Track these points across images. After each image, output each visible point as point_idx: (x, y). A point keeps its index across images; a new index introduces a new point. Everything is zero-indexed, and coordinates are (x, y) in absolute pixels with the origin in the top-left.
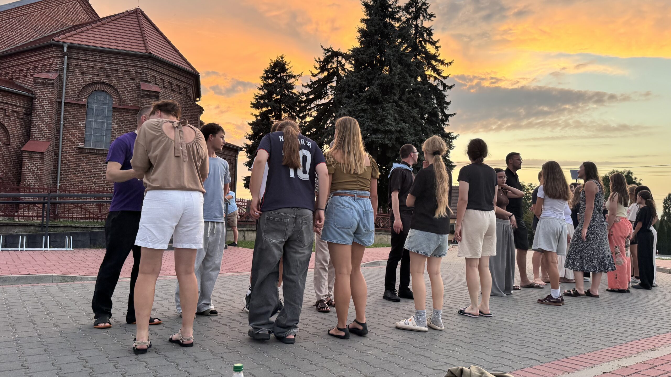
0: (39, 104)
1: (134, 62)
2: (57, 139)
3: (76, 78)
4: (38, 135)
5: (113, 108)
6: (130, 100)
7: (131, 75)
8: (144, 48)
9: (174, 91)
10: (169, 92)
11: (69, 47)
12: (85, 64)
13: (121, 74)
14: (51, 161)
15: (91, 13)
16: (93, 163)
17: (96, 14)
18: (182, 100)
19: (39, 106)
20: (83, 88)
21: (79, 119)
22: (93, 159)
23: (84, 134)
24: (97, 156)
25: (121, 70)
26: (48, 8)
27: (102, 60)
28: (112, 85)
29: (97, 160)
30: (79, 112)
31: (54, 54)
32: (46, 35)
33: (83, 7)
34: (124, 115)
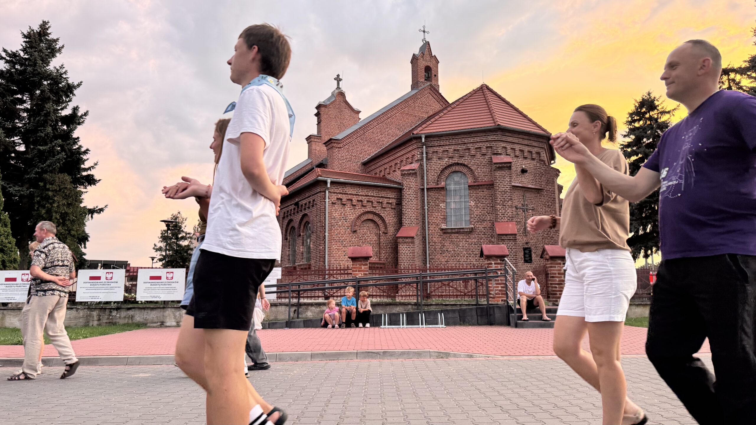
0: (407, 193)
1: (484, 138)
2: (424, 223)
3: (434, 164)
4: (408, 222)
5: (469, 186)
6: (483, 176)
7: (482, 151)
8: (493, 122)
10: (521, 161)
11: (426, 137)
12: (441, 149)
13: (473, 152)
14: (421, 244)
15: (442, 101)
16: (456, 242)
17: (446, 101)
18: (535, 166)
19: (407, 195)
20: (441, 172)
21: (440, 202)
22: (455, 239)
23: (445, 215)
24: (459, 235)
26: (407, 107)
27: (455, 142)
28: (466, 164)
29: (459, 238)
30: (440, 195)
31: (415, 146)
32: (407, 131)
33: (434, 98)
34: (479, 192)
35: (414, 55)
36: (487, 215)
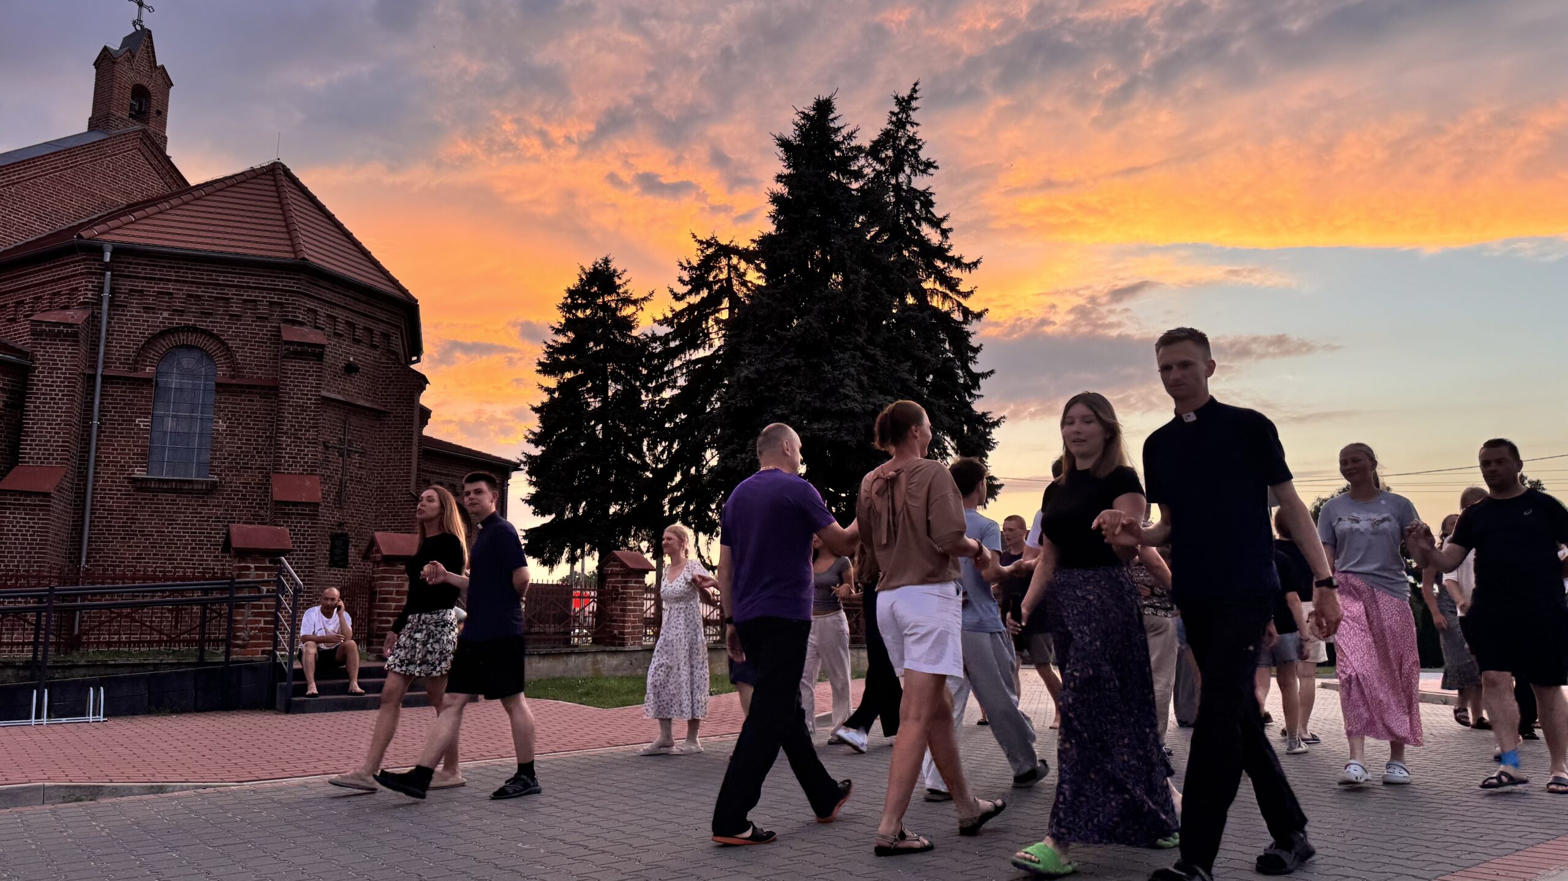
0: (42, 381)
1: (267, 280)
2: (84, 460)
3: (131, 320)
4: (38, 454)
5: (218, 385)
6: (256, 365)
7: (259, 309)
8: (289, 249)
9: (357, 341)
10: (347, 345)
11: (117, 251)
12: (154, 287)
13: (235, 309)
14: (67, 512)
15: (171, 176)
16: (167, 512)
17: (182, 178)
18: (377, 362)
19: (43, 385)
20: (147, 342)
21: (136, 413)
22: (167, 504)
23: (147, 446)
24: (177, 497)
25: (237, 299)
26: (71, 167)
27: (192, 278)
28: (215, 332)
29: (178, 504)
30: (137, 397)
31: (81, 268)
32: (66, 227)
33: (151, 164)
34: (241, 400)
35: (105, 49)
36: (254, 456)
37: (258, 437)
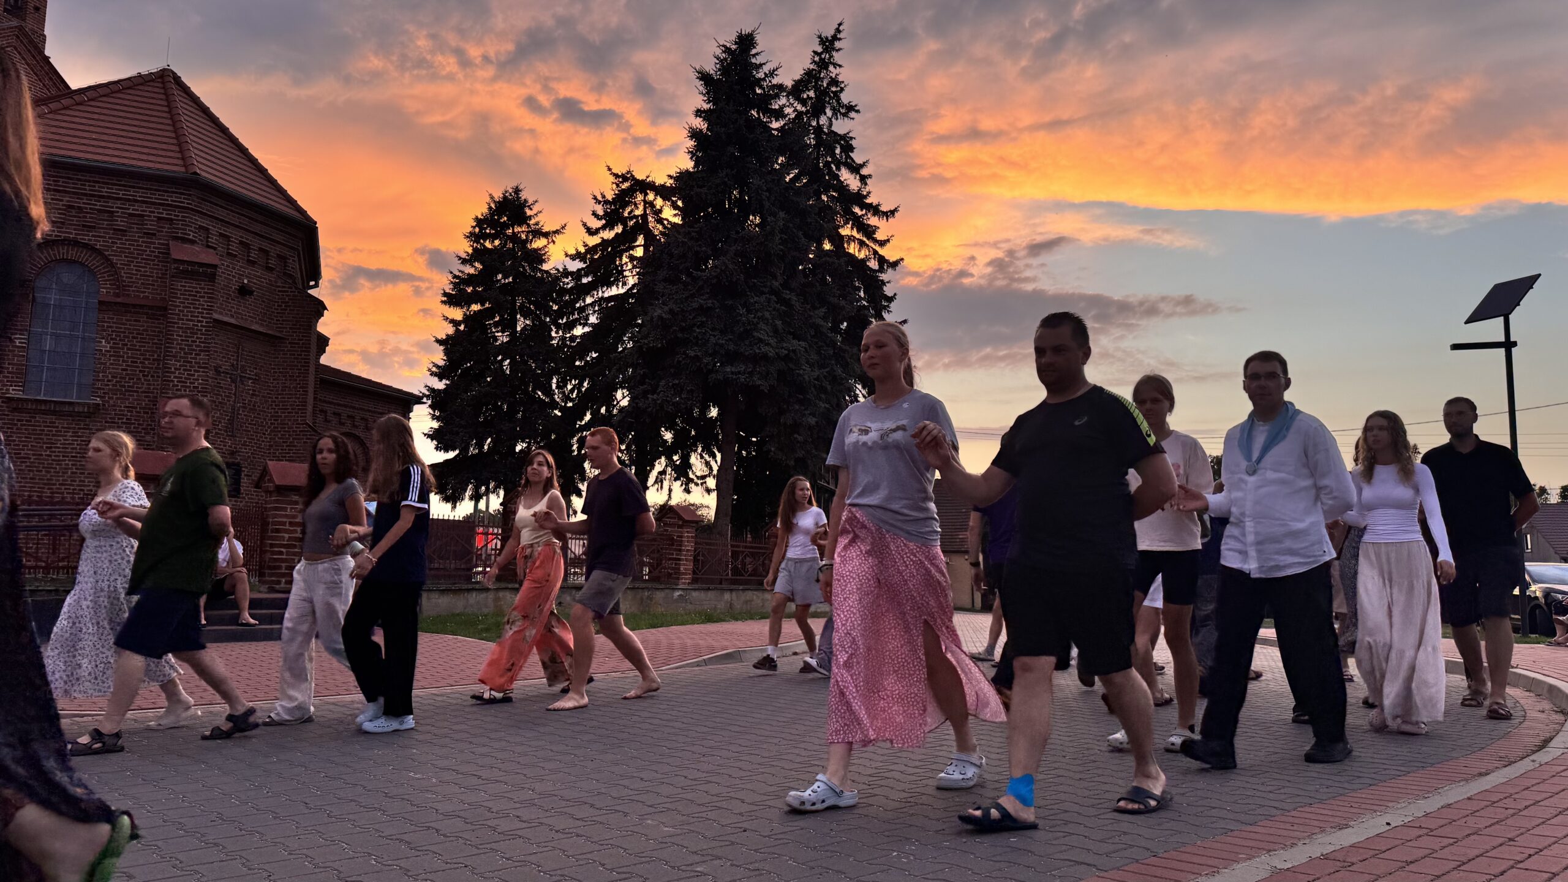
1: (155, 194)
5: (101, 303)
6: (142, 283)
7: (147, 224)
8: (180, 162)
9: (252, 263)
10: (241, 267)
13: (120, 223)
15: (50, 78)
16: (46, 435)
17: (61, 80)
18: (273, 286)
22: (45, 426)
25: (122, 213)
28: (98, 247)
33: (28, 64)
34: (127, 320)
36: (140, 379)
37: (144, 359)
